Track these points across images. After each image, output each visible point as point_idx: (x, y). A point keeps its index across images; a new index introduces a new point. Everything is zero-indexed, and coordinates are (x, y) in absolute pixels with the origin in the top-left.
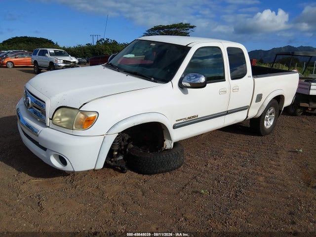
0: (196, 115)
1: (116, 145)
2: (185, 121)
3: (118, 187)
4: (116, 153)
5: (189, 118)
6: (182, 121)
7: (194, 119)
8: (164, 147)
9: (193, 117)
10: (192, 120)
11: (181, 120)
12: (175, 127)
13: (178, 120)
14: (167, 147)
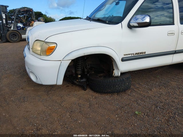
0: (144, 52)
1: (80, 70)
2: (133, 55)
3: (75, 99)
4: (80, 76)
5: (136, 54)
6: (130, 56)
7: (142, 55)
8: (113, 75)
9: (141, 53)
10: (140, 56)
11: (129, 54)
12: (123, 60)
13: (126, 55)
14: (115, 75)
